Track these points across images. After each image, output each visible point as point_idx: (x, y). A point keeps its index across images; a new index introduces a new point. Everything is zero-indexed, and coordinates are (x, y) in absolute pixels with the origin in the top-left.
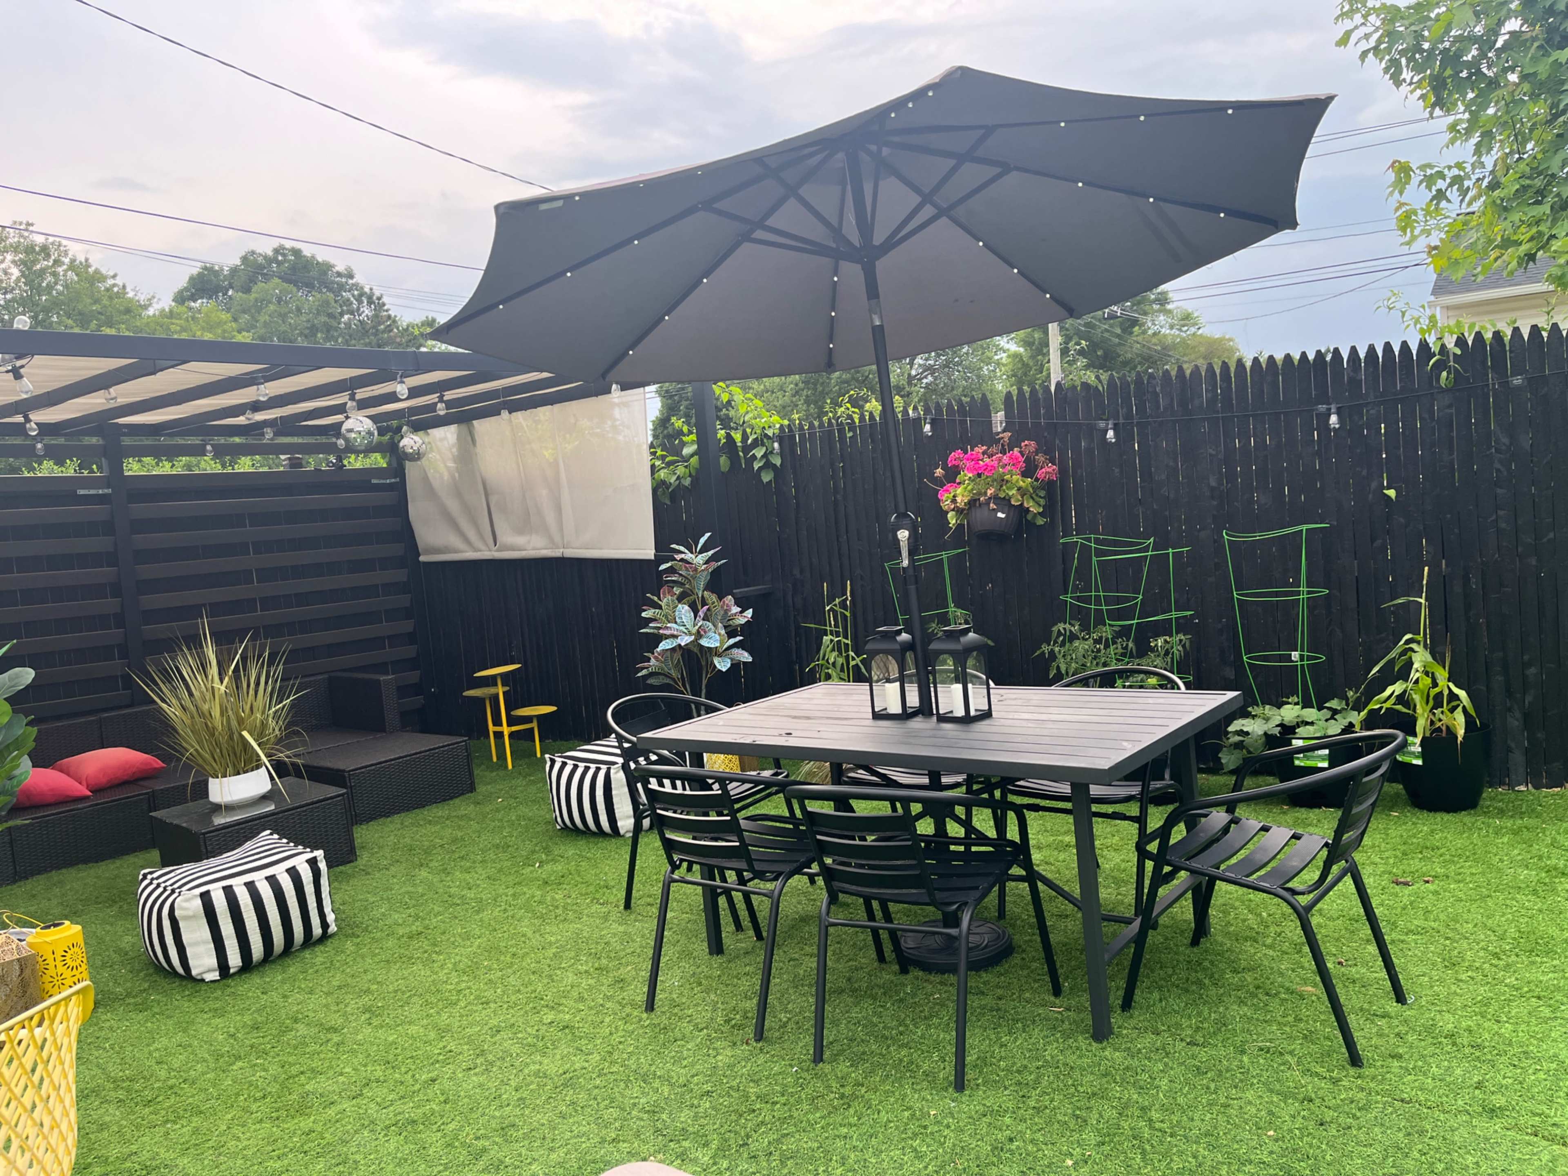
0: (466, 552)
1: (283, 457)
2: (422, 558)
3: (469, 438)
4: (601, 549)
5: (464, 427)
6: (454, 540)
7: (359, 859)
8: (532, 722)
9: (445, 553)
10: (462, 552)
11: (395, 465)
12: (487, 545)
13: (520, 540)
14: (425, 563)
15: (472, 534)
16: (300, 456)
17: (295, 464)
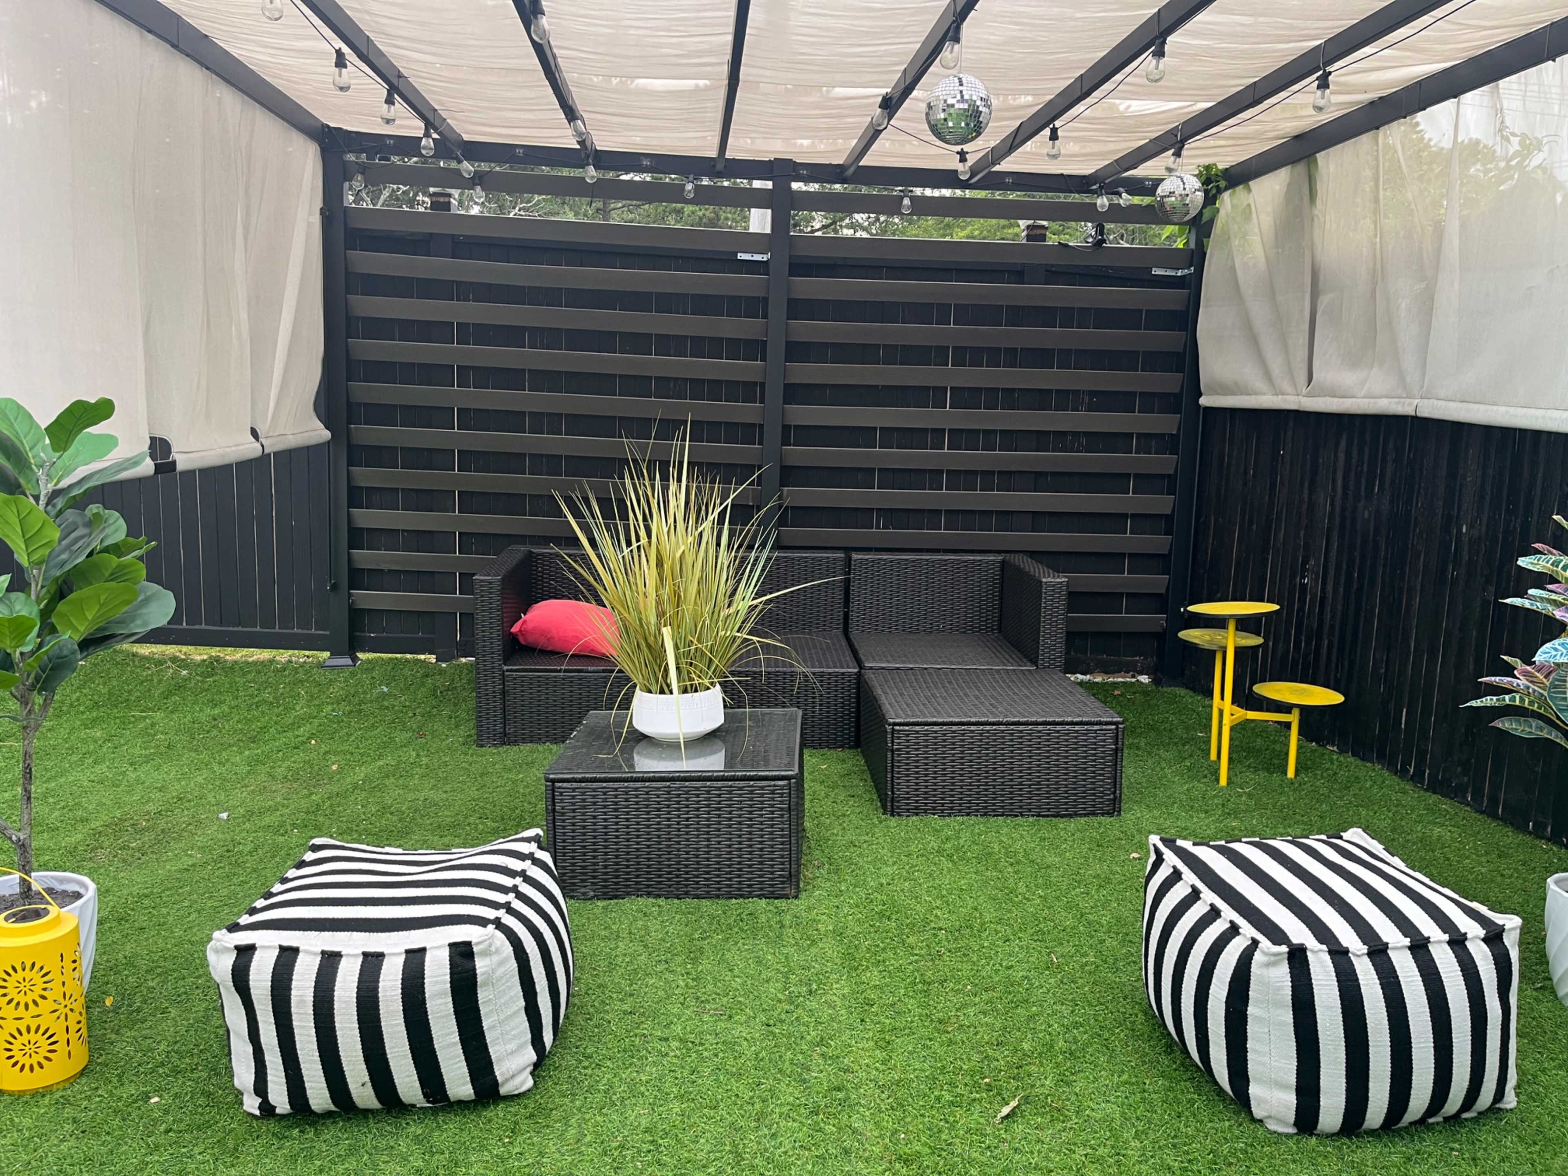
0: (1264, 394)
1: (1021, 222)
2: (1204, 401)
3: (1306, 191)
4: (1495, 404)
5: (1301, 168)
6: (1250, 374)
7: (803, 895)
8: (1290, 713)
9: (1233, 393)
10: (1256, 394)
11: (1192, 246)
12: (1295, 385)
13: (1348, 378)
14: (1207, 409)
15: (1276, 365)
16: (1045, 223)
17: (1036, 234)
